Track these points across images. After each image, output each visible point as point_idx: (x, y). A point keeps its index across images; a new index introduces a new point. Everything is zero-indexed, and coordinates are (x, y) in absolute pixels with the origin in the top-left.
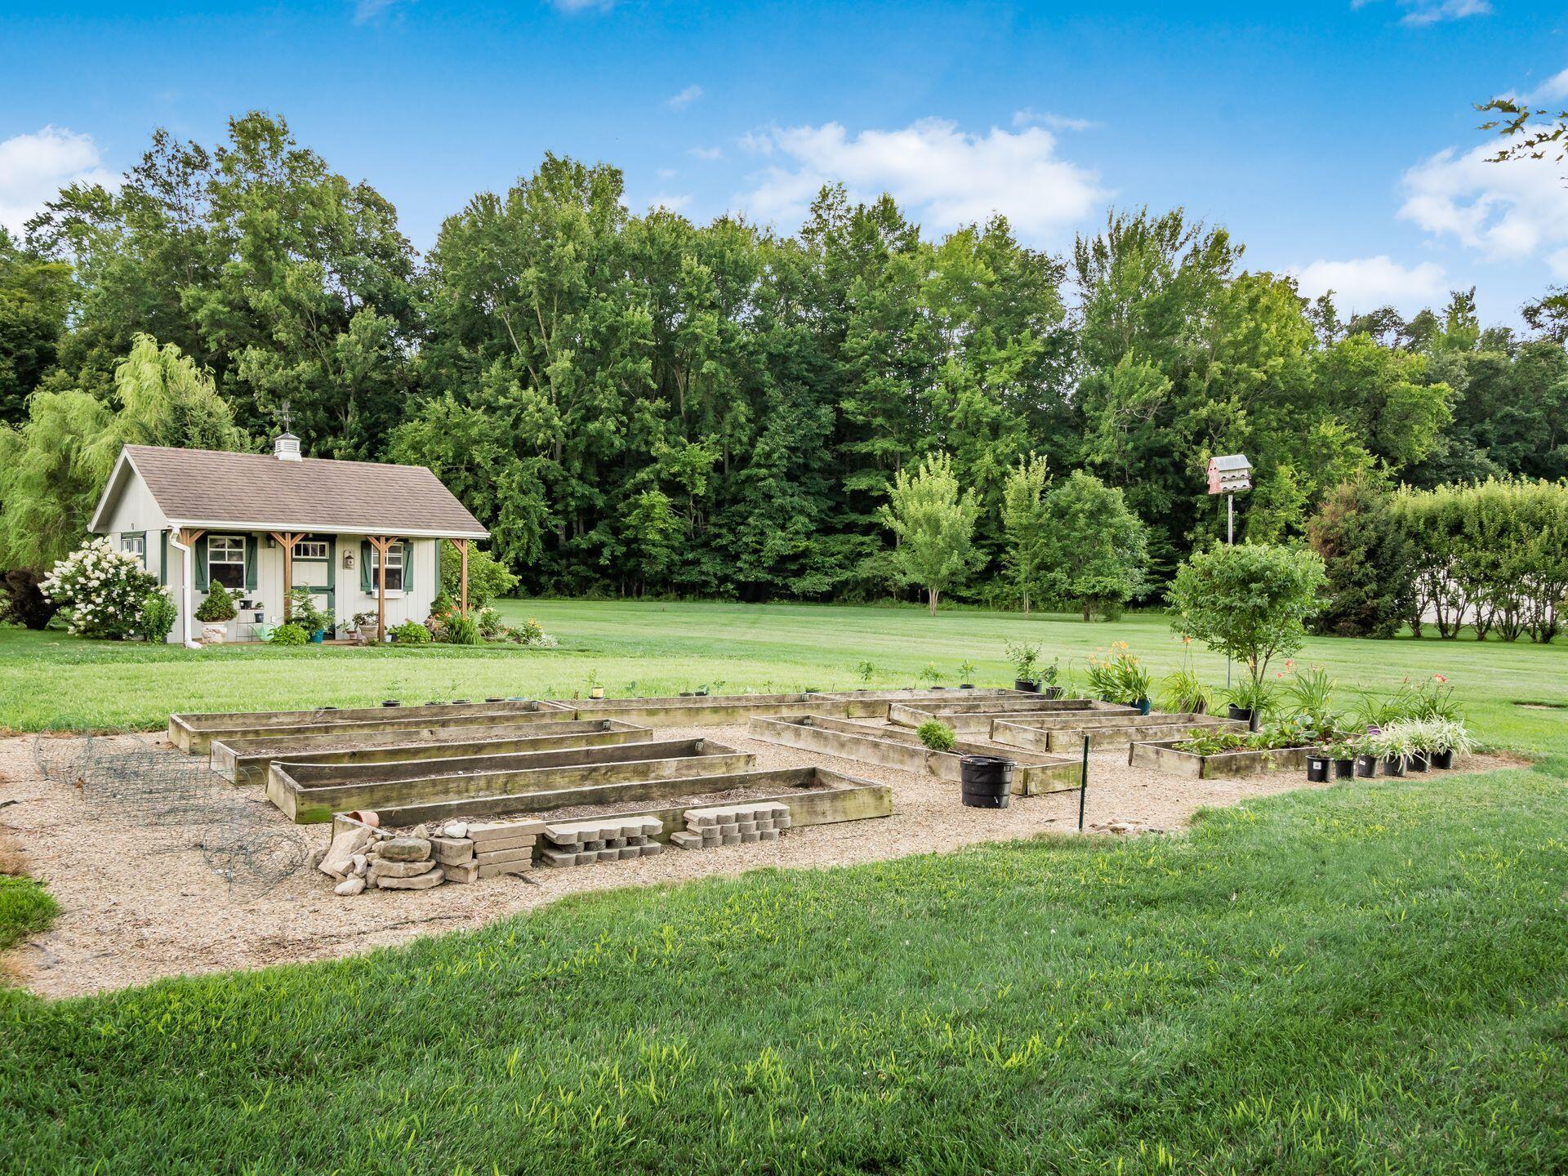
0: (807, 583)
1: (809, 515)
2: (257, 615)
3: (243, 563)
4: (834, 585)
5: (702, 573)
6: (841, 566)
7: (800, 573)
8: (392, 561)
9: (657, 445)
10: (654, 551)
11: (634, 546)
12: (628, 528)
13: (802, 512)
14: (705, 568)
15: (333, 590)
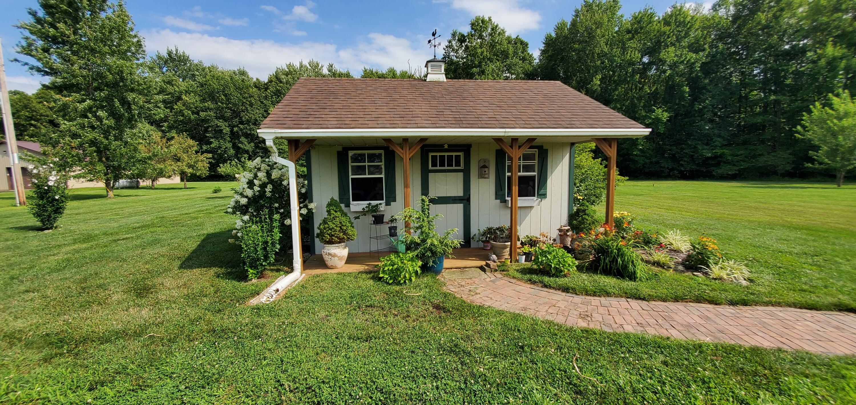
0: (723, 170)
1: (723, 138)
2: (390, 228)
3: (383, 176)
4: (739, 170)
5: (661, 167)
6: (744, 161)
7: (718, 165)
8: (527, 168)
9: (639, 112)
10: (636, 158)
11: (627, 157)
12: (623, 149)
13: (719, 136)
14: (663, 165)
15: (468, 200)
